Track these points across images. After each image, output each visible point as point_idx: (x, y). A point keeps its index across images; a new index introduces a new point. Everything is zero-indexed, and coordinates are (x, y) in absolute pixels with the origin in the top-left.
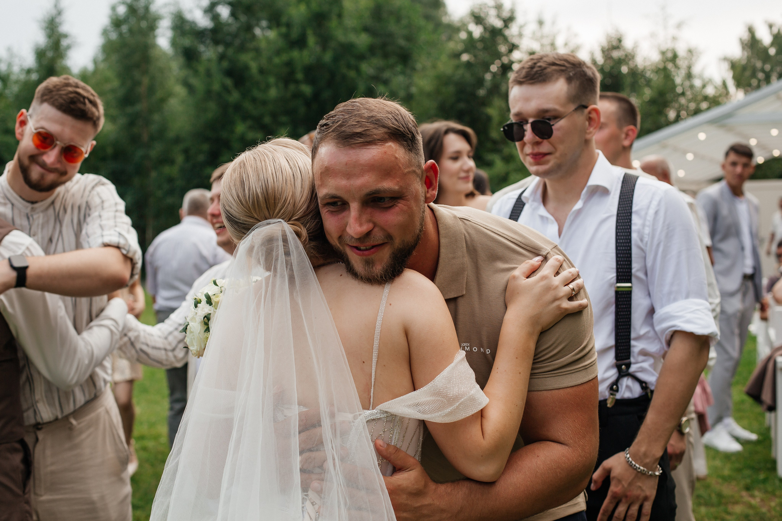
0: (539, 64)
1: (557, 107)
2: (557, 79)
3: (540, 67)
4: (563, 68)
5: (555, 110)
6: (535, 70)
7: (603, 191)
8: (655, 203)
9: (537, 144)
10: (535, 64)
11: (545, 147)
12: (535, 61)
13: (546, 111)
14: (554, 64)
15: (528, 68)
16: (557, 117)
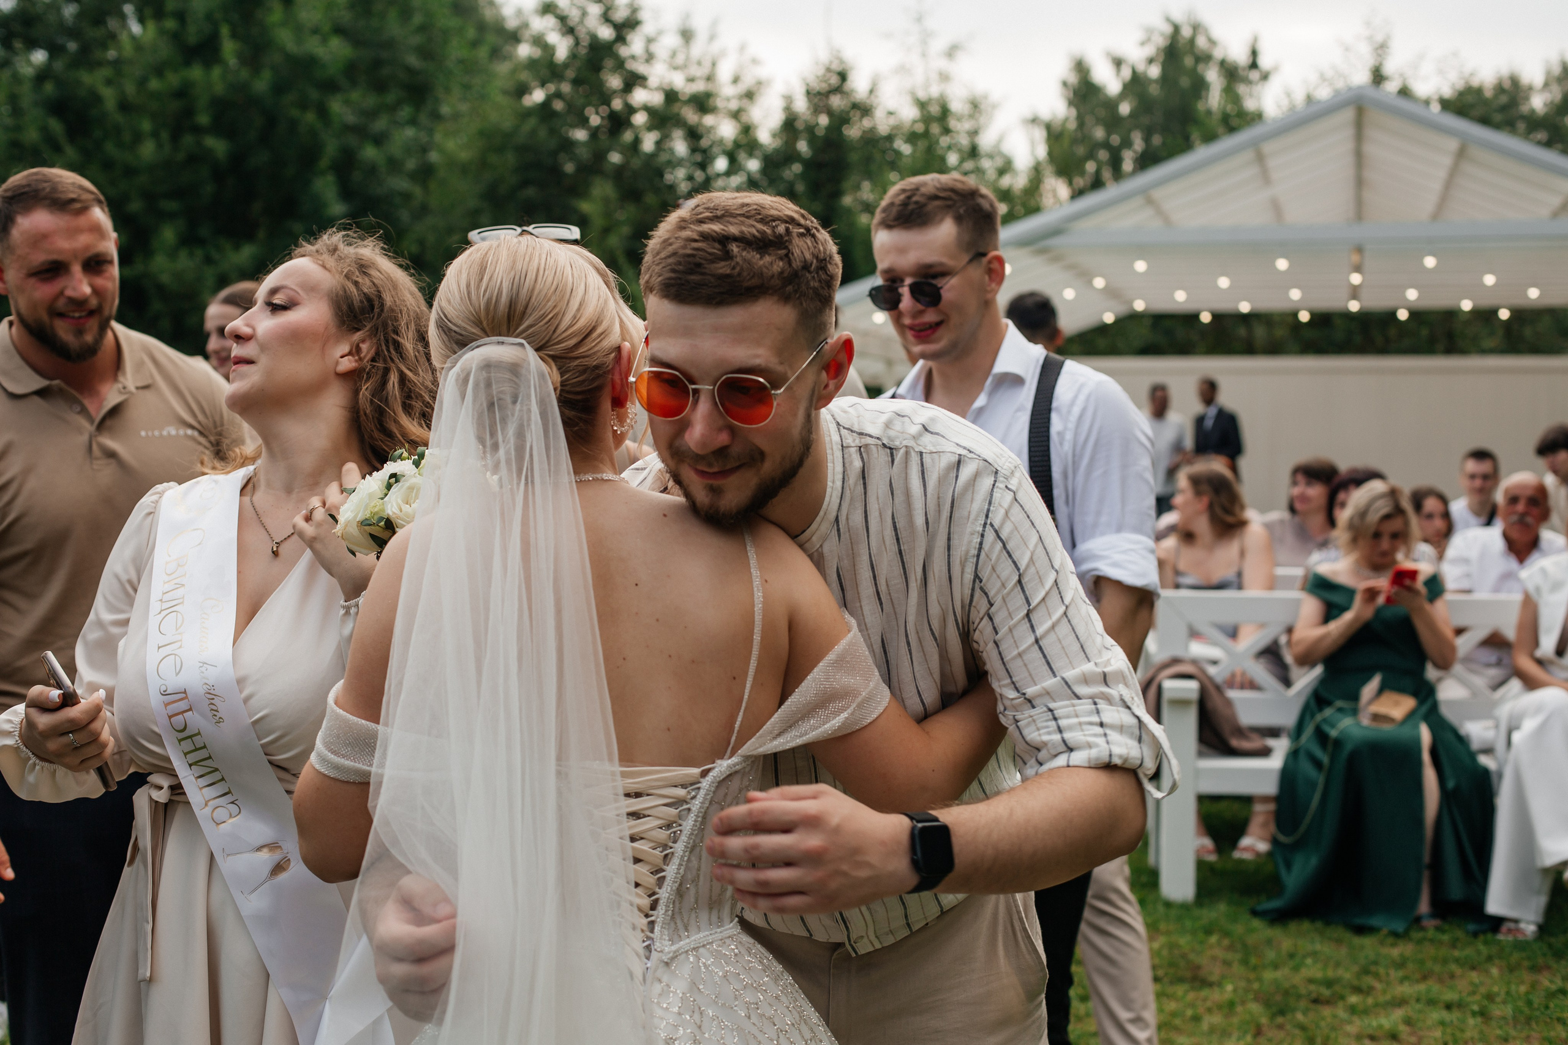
0: (915, 199)
1: (944, 260)
2: (941, 220)
3: (917, 203)
4: (949, 203)
5: (941, 264)
6: (911, 207)
7: (1016, 380)
8: (1082, 398)
9: (921, 313)
10: (909, 198)
11: (930, 317)
12: (908, 194)
13: (929, 266)
14: (935, 197)
15: (900, 205)
16: (945, 273)
